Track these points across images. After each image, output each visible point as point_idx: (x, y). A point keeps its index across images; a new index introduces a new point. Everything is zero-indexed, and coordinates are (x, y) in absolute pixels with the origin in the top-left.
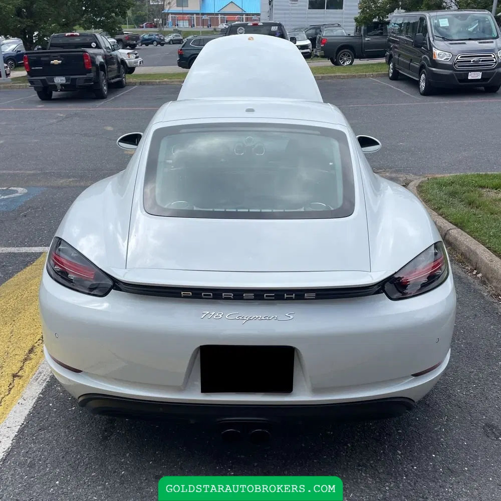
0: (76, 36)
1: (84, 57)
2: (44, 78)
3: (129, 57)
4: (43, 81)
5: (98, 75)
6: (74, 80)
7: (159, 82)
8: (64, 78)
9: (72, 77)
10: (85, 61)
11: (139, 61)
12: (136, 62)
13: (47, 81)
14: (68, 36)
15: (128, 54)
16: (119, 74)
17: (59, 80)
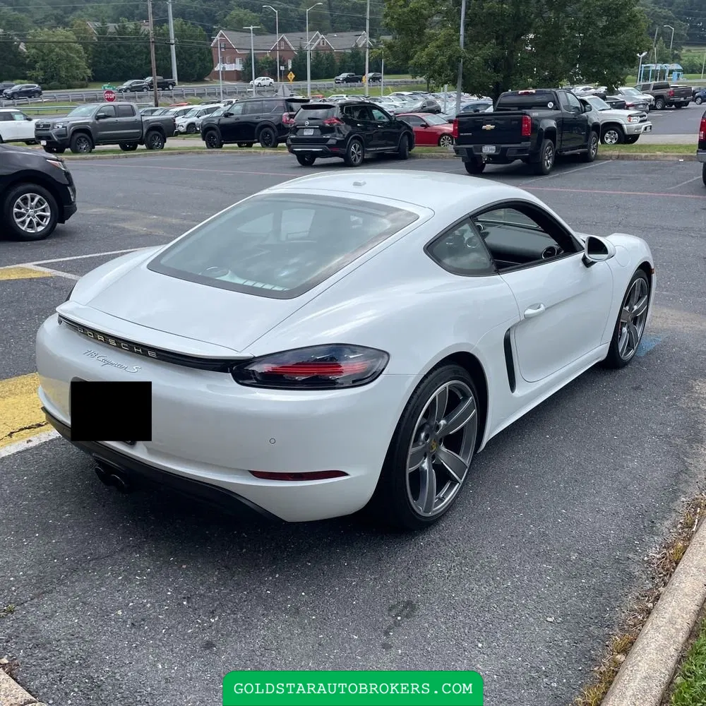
0: (532, 94)
1: (524, 122)
2: (471, 146)
3: (629, 121)
4: (469, 150)
5: (539, 144)
6: (505, 150)
7: (646, 156)
8: (494, 147)
9: (503, 146)
10: (523, 126)
11: (644, 127)
12: (638, 128)
13: (474, 150)
14: (522, 94)
15: (630, 116)
16: (586, 144)
17: (489, 149)
